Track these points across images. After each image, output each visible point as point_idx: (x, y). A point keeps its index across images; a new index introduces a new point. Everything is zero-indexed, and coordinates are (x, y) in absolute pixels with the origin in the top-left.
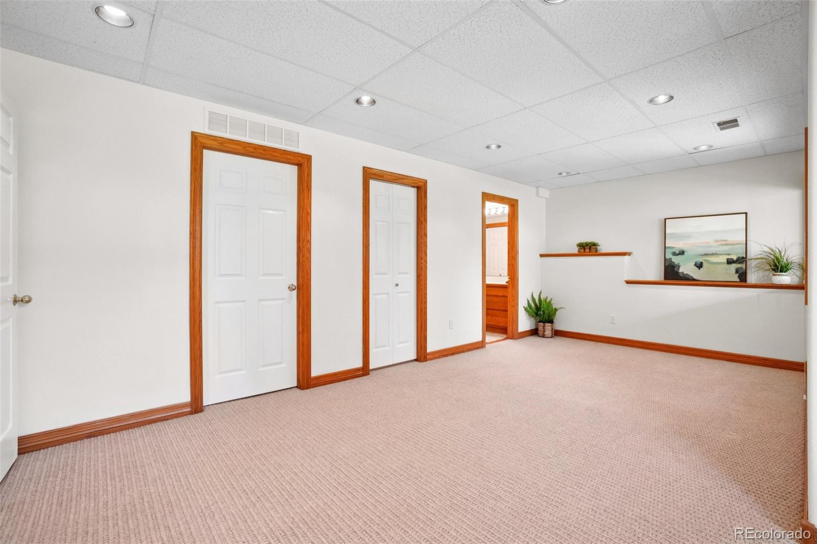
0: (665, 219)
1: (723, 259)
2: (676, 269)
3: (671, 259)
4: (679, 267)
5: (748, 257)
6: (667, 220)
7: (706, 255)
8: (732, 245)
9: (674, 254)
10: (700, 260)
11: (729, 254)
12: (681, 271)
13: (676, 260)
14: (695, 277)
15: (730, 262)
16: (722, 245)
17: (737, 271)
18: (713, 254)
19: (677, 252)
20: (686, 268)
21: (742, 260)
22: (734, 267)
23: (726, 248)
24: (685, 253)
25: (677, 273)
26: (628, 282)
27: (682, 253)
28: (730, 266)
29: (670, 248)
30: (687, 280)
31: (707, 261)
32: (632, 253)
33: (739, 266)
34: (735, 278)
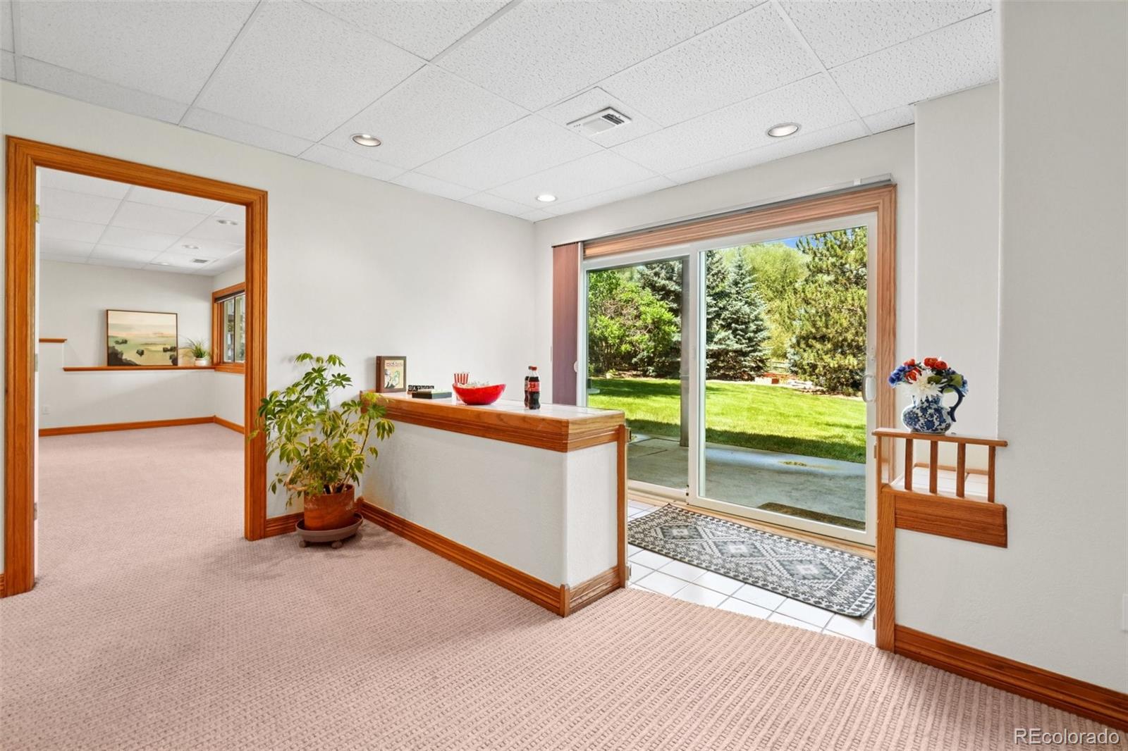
0: (107, 311)
1: (160, 348)
2: (119, 356)
3: (114, 347)
4: (122, 354)
5: (179, 347)
6: (109, 312)
7: (146, 344)
8: (167, 337)
9: (117, 343)
10: (142, 348)
11: (165, 344)
12: (124, 357)
13: (119, 348)
14: (138, 363)
15: (165, 350)
16: (159, 337)
17: (171, 358)
18: (151, 344)
19: (121, 341)
20: (129, 355)
21: (174, 349)
22: (169, 354)
23: (162, 340)
24: (128, 342)
25: (121, 359)
26: (66, 370)
27: (125, 342)
28: (165, 353)
29: (113, 337)
30: (130, 365)
31: (147, 349)
32: (66, 340)
33: (172, 353)
34: (170, 363)
